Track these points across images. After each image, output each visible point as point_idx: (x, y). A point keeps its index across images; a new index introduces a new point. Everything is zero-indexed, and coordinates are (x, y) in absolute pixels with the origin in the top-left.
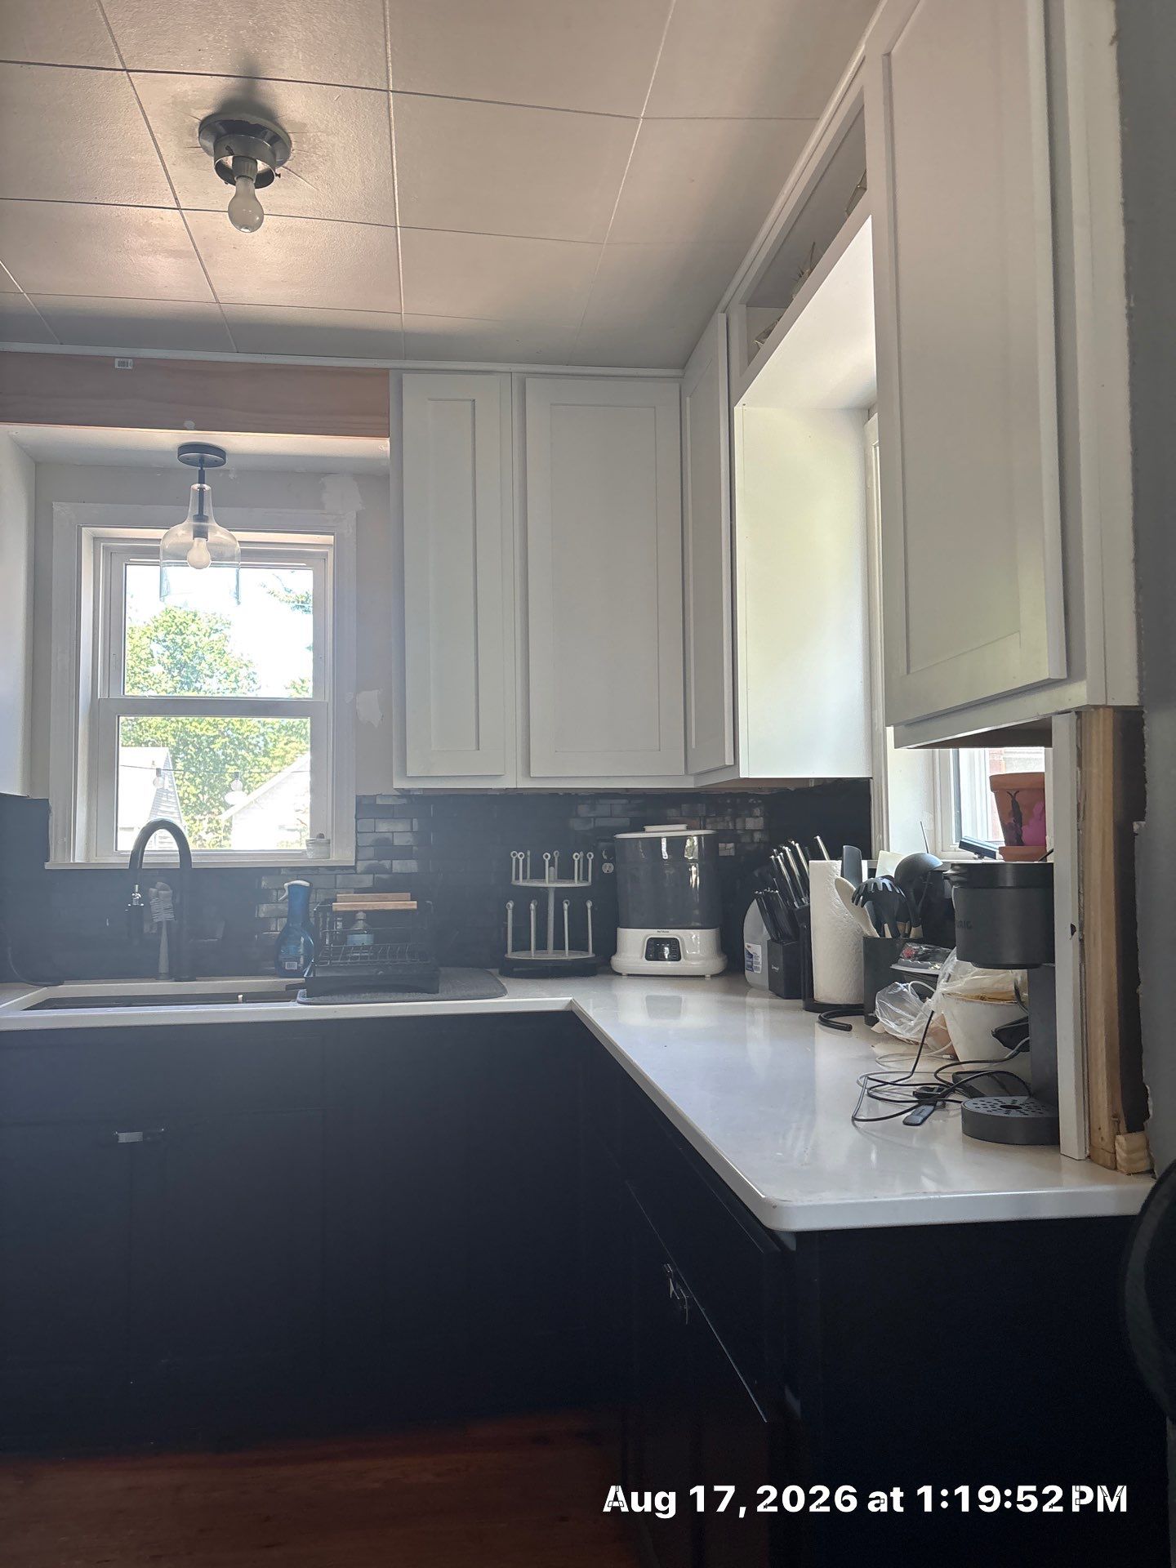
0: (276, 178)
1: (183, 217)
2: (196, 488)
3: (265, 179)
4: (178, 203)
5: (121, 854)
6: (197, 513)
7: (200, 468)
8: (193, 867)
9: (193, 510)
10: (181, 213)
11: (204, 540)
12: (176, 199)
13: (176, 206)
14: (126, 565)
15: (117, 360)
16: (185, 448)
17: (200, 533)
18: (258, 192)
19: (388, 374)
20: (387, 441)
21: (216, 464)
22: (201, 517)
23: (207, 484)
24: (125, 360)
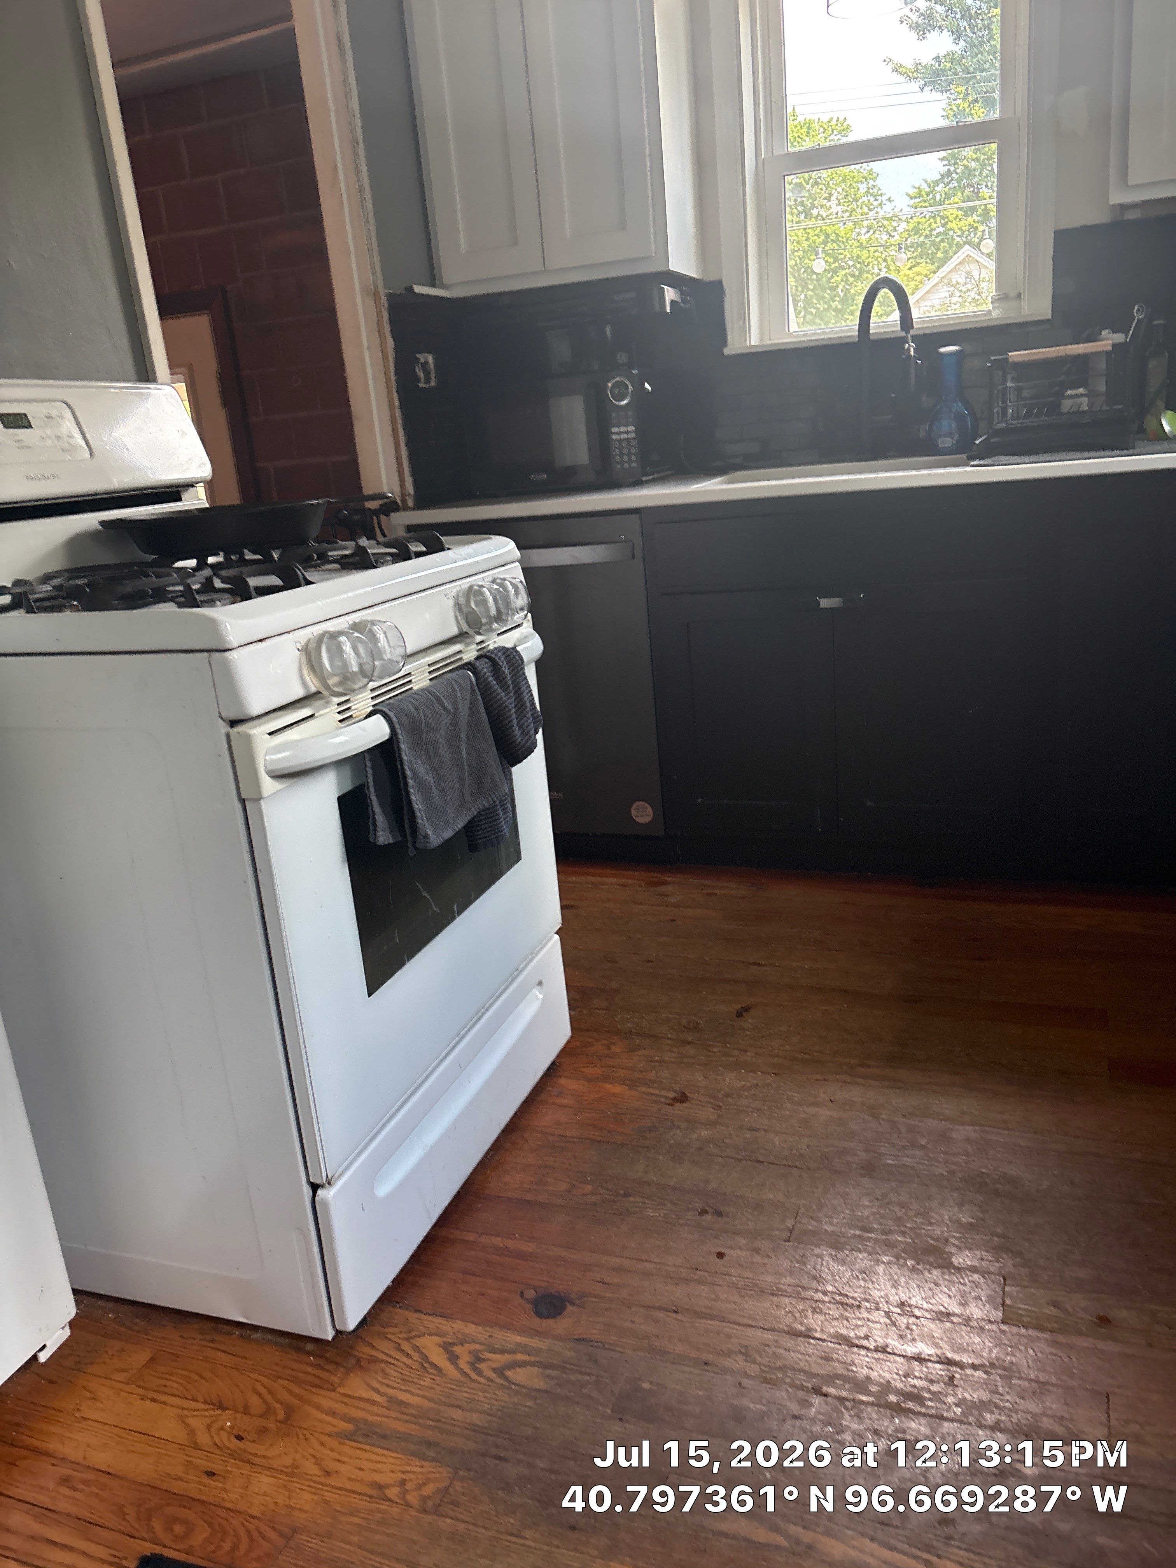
5: (791, 334)
8: (872, 338)
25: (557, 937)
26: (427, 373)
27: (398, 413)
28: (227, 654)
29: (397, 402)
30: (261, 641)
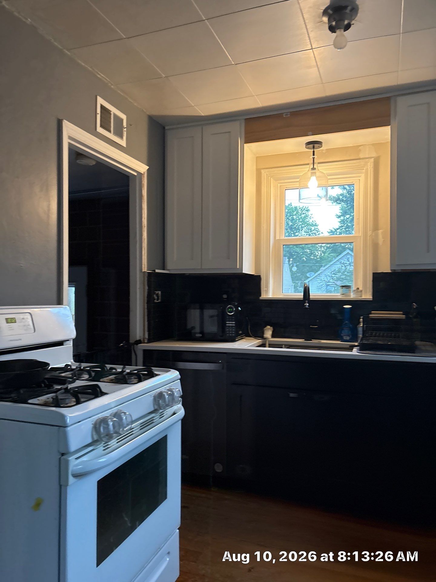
0: (352, 26)
1: (313, 52)
2: (312, 158)
3: (348, 27)
4: (312, 47)
6: (312, 167)
7: (313, 150)
10: (313, 50)
12: (311, 45)
14: (286, 190)
15: (284, 115)
16: (309, 143)
17: (313, 175)
18: (345, 33)
19: (390, 98)
20: (389, 128)
21: (319, 147)
23: (316, 156)
24: (287, 113)
25: (178, 530)
26: (158, 297)
27: (146, 310)
28: (65, 428)
29: (146, 307)
30: (79, 422)
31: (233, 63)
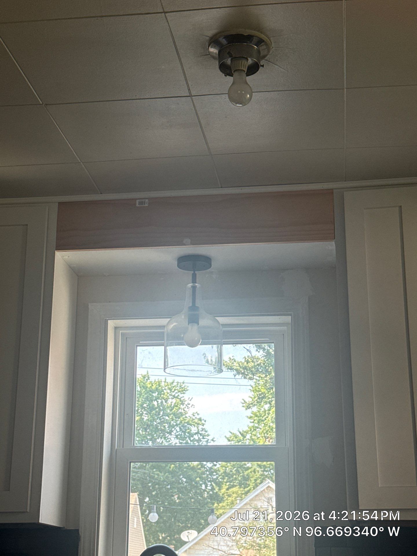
0: (261, 68)
1: (192, 101)
2: (190, 287)
3: (253, 69)
4: (190, 92)
6: (191, 305)
7: (193, 272)
9: (188, 302)
10: (192, 99)
11: (196, 324)
12: (189, 90)
13: (188, 95)
14: (137, 346)
15: (137, 201)
16: (183, 258)
17: (193, 320)
18: (249, 79)
19: (333, 193)
21: (205, 268)
22: (194, 308)
23: (198, 283)
24: (143, 200)
31: (41, 103)
